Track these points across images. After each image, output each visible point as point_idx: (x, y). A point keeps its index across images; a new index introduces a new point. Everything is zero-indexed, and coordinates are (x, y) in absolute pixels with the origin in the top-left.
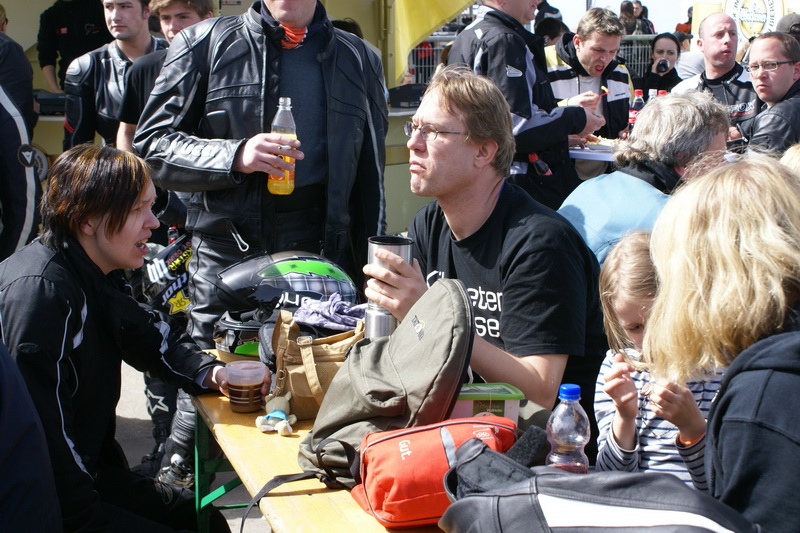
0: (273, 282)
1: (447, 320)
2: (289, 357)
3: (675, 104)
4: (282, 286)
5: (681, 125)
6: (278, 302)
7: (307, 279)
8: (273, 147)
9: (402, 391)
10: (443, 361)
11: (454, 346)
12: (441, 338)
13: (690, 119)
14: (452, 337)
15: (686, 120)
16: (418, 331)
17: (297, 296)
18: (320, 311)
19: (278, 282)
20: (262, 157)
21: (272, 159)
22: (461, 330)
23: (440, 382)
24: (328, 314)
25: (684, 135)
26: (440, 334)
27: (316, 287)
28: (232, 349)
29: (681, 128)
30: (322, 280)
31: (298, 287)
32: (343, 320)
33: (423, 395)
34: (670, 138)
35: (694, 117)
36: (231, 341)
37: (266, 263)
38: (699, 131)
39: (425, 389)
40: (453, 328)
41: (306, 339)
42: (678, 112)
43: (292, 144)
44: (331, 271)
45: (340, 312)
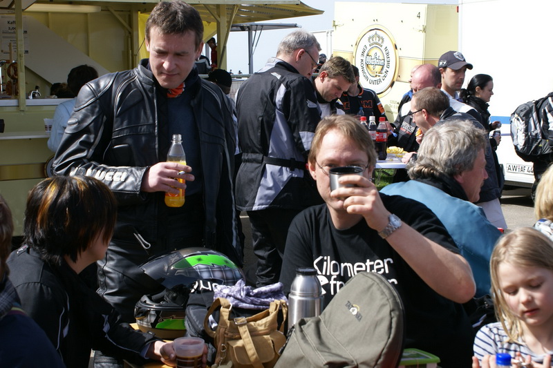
0: (185, 272)
1: (383, 305)
2: (230, 334)
3: (450, 131)
4: (193, 275)
5: (456, 145)
6: (193, 288)
7: (210, 269)
8: (172, 173)
9: (353, 361)
10: (387, 337)
11: (394, 325)
12: (382, 319)
13: (462, 141)
14: (391, 319)
15: (459, 142)
16: (355, 313)
17: (209, 283)
18: (232, 294)
19: (189, 272)
20: (164, 181)
21: (172, 182)
22: (397, 313)
23: (387, 354)
24: (240, 297)
25: (459, 153)
26: (380, 316)
27: (218, 275)
28: (153, 325)
29: (457, 147)
30: (221, 269)
31: (205, 275)
32: (252, 301)
33: (373, 364)
34: (450, 155)
35: (464, 139)
36: (153, 319)
37: (177, 258)
38: (469, 149)
39: (375, 360)
40: (391, 311)
41: (242, 319)
42: (452, 137)
43: (185, 170)
44: (226, 262)
45: (248, 295)
